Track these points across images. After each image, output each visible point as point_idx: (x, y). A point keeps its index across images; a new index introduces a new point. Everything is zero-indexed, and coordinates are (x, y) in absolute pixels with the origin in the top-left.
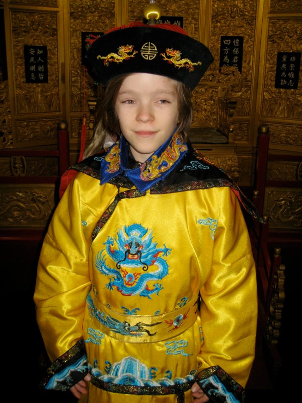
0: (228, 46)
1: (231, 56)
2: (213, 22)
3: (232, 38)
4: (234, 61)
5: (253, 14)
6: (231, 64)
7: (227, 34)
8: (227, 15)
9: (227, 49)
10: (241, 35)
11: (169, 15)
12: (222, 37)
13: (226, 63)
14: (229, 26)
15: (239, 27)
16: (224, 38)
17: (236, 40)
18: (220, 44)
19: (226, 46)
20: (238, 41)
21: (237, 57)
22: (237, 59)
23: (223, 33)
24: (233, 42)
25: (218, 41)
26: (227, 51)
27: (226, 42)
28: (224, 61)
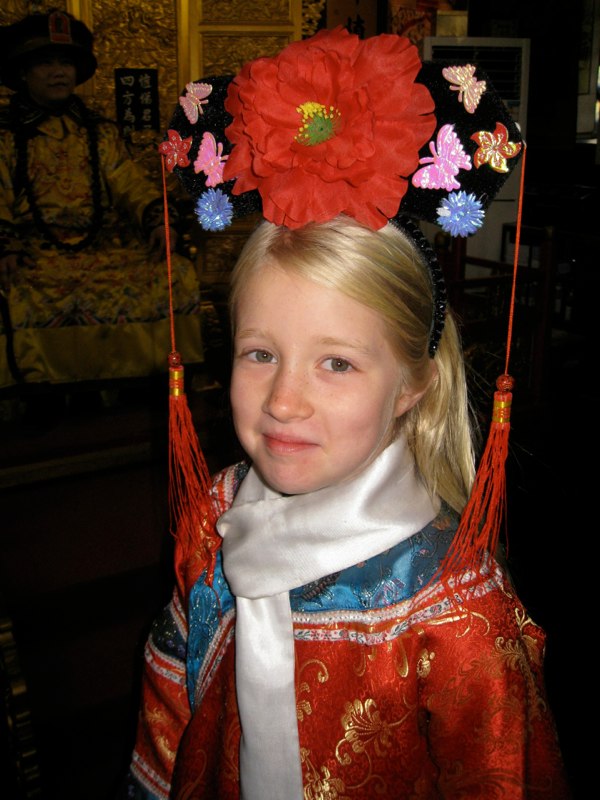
0: (131, 89)
1: (138, 108)
3: (137, 73)
4: (144, 117)
5: (170, 24)
6: (139, 126)
7: (125, 64)
8: (122, 25)
9: (128, 96)
10: (152, 67)
12: (116, 70)
13: (129, 124)
14: (128, 47)
15: (148, 50)
16: (120, 73)
17: (144, 76)
18: (113, 84)
19: (127, 88)
20: (149, 77)
21: (149, 111)
22: (149, 113)
23: (117, 62)
24: (140, 81)
25: (109, 79)
26: (128, 100)
27: (124, 80)
28: (125, 118)
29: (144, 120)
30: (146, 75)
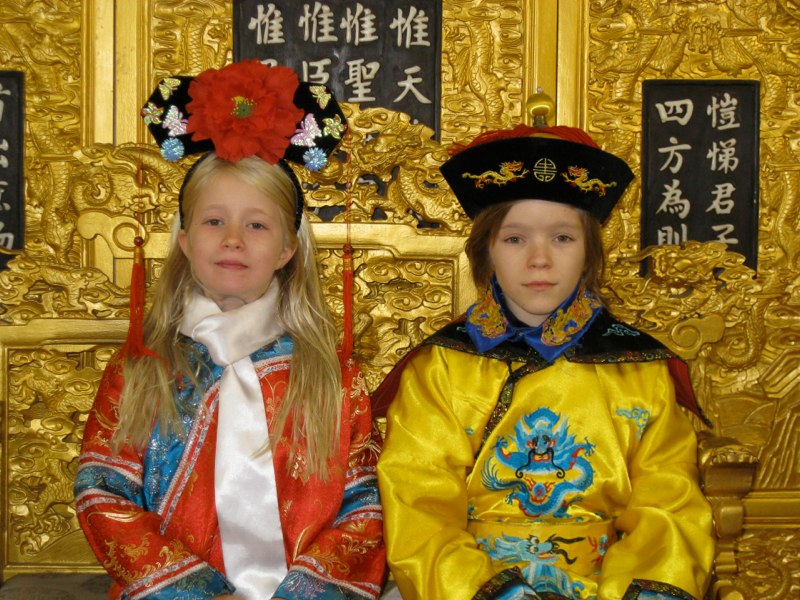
0: (681, 133)
1: (699, 181)
2: (596, 11)
3: (701, 91)
4: (716, 204)
6: (701, 227)
7: (672, 69)
9: (675, 149)
10: (745, 75)
12: (647, 85)
13: (674, 221)
14: (682, 26)
15: (735, 33)
17: (721, 98)
18: (638, 119)
19: (673, 128)
20: (735, 101)
21: (730, 188)
22: (728, 195)
23: (652, 63)
24: (709, 112)
25: (627, 107)
26: (675, 159)
27: (667, 109)
28: (663, 207)
29: (714, 210)
30: (727, 96)
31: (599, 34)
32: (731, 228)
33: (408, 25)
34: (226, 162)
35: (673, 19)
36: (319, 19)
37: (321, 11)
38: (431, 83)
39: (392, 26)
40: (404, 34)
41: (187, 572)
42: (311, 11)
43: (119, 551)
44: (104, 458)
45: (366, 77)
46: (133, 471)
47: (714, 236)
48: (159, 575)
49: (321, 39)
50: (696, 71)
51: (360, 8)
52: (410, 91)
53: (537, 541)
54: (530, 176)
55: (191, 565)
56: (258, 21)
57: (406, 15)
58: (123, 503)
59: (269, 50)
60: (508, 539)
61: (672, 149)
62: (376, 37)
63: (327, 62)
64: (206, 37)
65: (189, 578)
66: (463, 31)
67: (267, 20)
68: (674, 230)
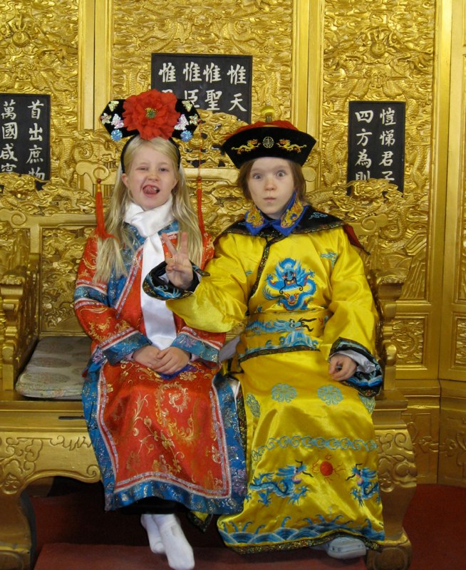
0: (367, 127)
1: (376, 150)
2: (327, 67)
3: (378, 107)
4: (384, 161)
5: (426, 47)
6: (377, 172)
7: (363, 96)
8: (361, 49)
9: (364, 135)
10: (398, 99)
11: (216, 52)
12: (351, 103)
13: (364, 169)
14: (368, 75)
15: (394, 78)
16: (356, 106)
17: (387, 110)
18: (347, 120)
19: (363, 124)
20: (393, 112)
21: (391, 153)
22: (390, 157)
23: (354, 93)
24: (381, 117)
25: (341, 114)
26: (364, 139)
27: (361, 115)
28: (358, 162)
29: (383, 164)
30: (390, 109)
31: (328, 79)
32: (391, 173)
33: (236, 73)
34: (145, 140)
35: (364, 71)
36: (193, 70)
37: (194, 67)
38: (247, 102)
39: (228, 74)
40: (234, 78)
41: (129, 335)
42: (189, 66)
43: (96, 327)
44: (88, 282)
45: (216, 98)
46: (102, 288)
47: (383, 177)
48: (115, 337)
49: (193, 80)
50: (375, 96)
51: (212, 65)
52: (237, 106)
53: (294, 322)
54: (261, 145)
55: (131, 332)
56: (163, 71)
57: (235, 69)
58: (98, 304)
59: (168, 85)
60: (279, 322)
61: (363, 134)
62: (220, 79)
63: (197, 91)
64: (138, 79)
65: (130, 338)
66: (262, 76)
67: (167, 71)
68: (364, 173)
